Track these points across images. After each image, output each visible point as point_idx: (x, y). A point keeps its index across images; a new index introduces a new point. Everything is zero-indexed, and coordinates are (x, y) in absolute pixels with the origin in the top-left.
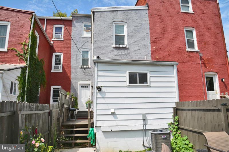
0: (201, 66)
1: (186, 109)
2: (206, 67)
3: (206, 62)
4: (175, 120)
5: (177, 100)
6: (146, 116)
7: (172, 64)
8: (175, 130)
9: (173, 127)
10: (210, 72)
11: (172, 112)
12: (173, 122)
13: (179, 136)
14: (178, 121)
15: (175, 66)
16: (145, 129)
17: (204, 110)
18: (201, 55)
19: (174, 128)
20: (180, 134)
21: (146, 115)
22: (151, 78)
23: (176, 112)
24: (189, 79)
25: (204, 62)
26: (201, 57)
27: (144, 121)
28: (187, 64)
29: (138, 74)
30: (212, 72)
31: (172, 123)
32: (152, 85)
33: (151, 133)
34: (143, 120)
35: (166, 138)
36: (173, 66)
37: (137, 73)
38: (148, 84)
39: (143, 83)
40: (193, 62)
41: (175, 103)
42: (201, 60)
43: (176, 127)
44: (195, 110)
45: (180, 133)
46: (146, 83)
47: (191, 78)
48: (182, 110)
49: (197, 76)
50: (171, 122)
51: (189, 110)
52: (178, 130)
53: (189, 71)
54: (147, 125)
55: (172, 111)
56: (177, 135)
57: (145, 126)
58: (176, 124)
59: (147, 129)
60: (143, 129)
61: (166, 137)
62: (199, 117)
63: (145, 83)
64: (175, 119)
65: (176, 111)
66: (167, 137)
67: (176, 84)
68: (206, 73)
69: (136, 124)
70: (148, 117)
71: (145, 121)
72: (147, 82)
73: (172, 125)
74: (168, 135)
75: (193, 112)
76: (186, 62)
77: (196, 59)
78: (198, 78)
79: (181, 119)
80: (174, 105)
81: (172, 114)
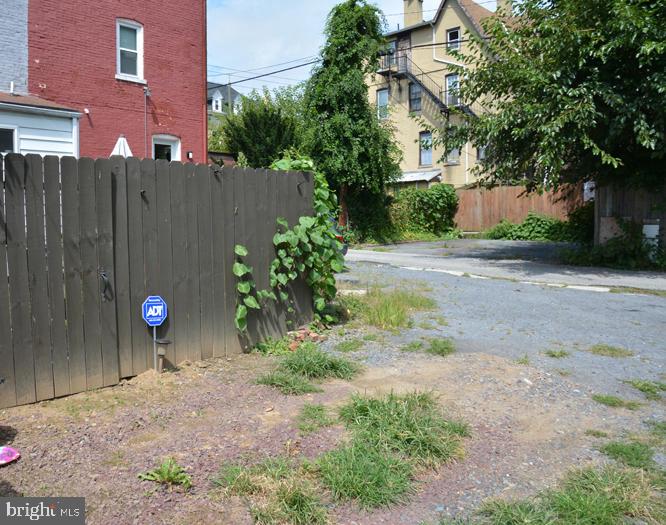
0: (146, 121)
2: (156, 121)
7: (69, 115)
10: (164, 134)
15: (75, 120)
18: (148, 93)
22: (22, 141)
25: (153, 111)
26: (148, 97)
30: (169, 133)
36: (71, 119)
40: (127, 108)
42: (148, 104)
49: (134, 142)
68: (155, 136)
76: (113, 106)
77: (136, 100)
78: (135, 145)
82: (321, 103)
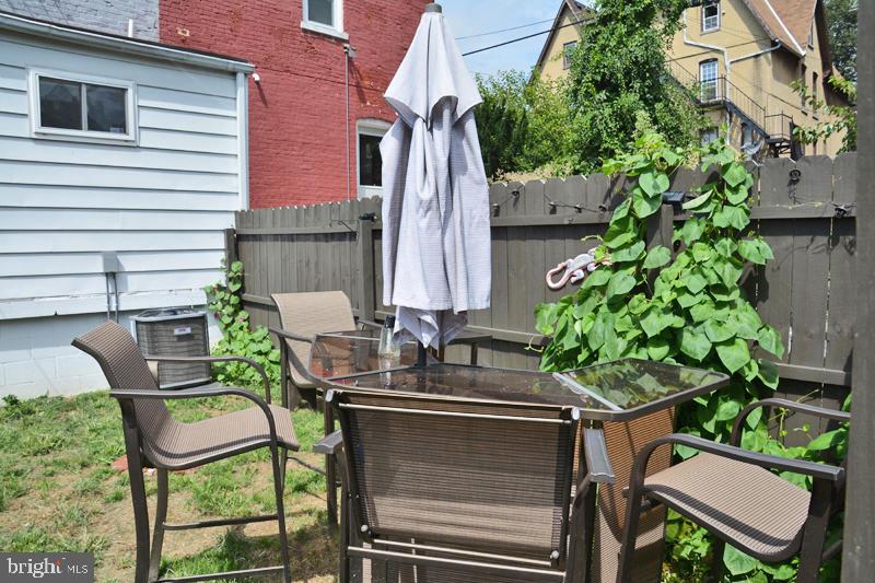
0: (348, 97)
1: (267, 235)
2: (363, 100)
3: (367, 83)
4: (231, 274)
5: (240, 203)
6: (118, 262)
7: (230, 68)
8: (229, 309)
9: (222, 300)
10: (374, 118)
11: (223, 247)
12: (224, 284)
13: (241, 328)
14: (241, 279)
15: (240, 76)
16: (114, 309)
17: (317, 237)
18: (351, 54)
19: (228, 302)
20: (245, 324)
21: (121, 258)
22: (142, 112)
23: (236, 246)
24: (301, 135)
25: (358, 83)
26: (350, 59)
27: (111, 280)
28: (297, 79)
29: (84, 89)
30: (381, 119)
31: (220, 288)
32: (147, 139)
33: (137, 322)
34: (107, 274)
35: (188, 335)
36: (234, 74)
37: (80, 84)
38: (131, 137)
39: (108, 131)
40: (319, 76)
41: (233, 216)
42: (350, 71)
43: (234, 300)
44: (291, 238)
45: (248, 320)
46: (121, 132)
47: (310, 135)
48: (256, 238)
49: (330, 130)
50: (218, 282)
51: (276, 237)
52: (242, 309)
53: (305, 107)
54: (122, 297)
55: (220, 242)
56: (236, 325)
57: (113, 298)
58: (235, 287)
59: (121, 309)
60: (106, 310)
61: (188, 330)
62: (301, 261)
63: (115, 132)
64: (230, 270)
65: (236, 242)
66: (195, 332)
67: (239, 146)
68: (360, 122)
69: (77, 293)
70: (128, 264)
71: (114, 277)
72: (123, 128)
73: (220, 295)
74: (197, 326)
75: (287, 244)
76: (296, 71)
77: (333, 65)
78: (331, 134)
79: (249, 272)
80: (230, 222)
81: (223, 255)
82: (599, 78)
